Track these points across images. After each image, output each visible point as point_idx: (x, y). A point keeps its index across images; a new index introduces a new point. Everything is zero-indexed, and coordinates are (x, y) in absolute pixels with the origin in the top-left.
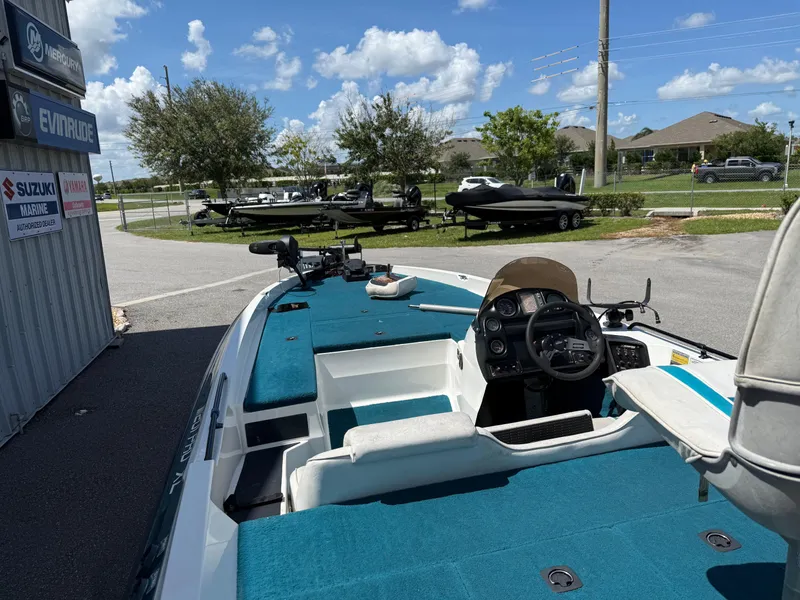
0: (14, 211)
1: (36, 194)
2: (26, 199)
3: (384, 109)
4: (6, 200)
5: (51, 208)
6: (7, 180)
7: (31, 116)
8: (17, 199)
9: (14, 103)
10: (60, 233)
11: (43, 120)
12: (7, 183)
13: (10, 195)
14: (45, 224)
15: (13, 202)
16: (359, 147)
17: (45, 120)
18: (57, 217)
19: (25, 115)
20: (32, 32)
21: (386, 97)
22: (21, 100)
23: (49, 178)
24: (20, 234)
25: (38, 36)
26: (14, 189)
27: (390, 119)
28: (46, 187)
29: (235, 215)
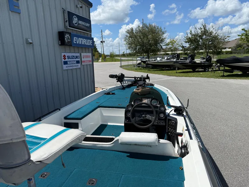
0: (66, 63)
1: (73, 58)
2: (70, 60)
3: (203, 29)
4: (63, 60)
5: (78, 62)
6: (64, 55)
7: (71, 39)
8: (67, 60)
9: (66, 36)
10: (80, 68)
11: (75, 40)
12: (64, 56)
13: (65, 59)
14: (75, 66)
15: (65, 60)
16: (192, 42)
17: (76, 40)
18: (79, 65)
19: (69, 39)
20: (75, 18)
21: (204, 25)
22: (68, 35)
23: (78, 55)
24: (67, 68)
25: (77, 19)
26: (66, 57)
27: (205, 32)
28: (77, 57)
29: (148, 64)
